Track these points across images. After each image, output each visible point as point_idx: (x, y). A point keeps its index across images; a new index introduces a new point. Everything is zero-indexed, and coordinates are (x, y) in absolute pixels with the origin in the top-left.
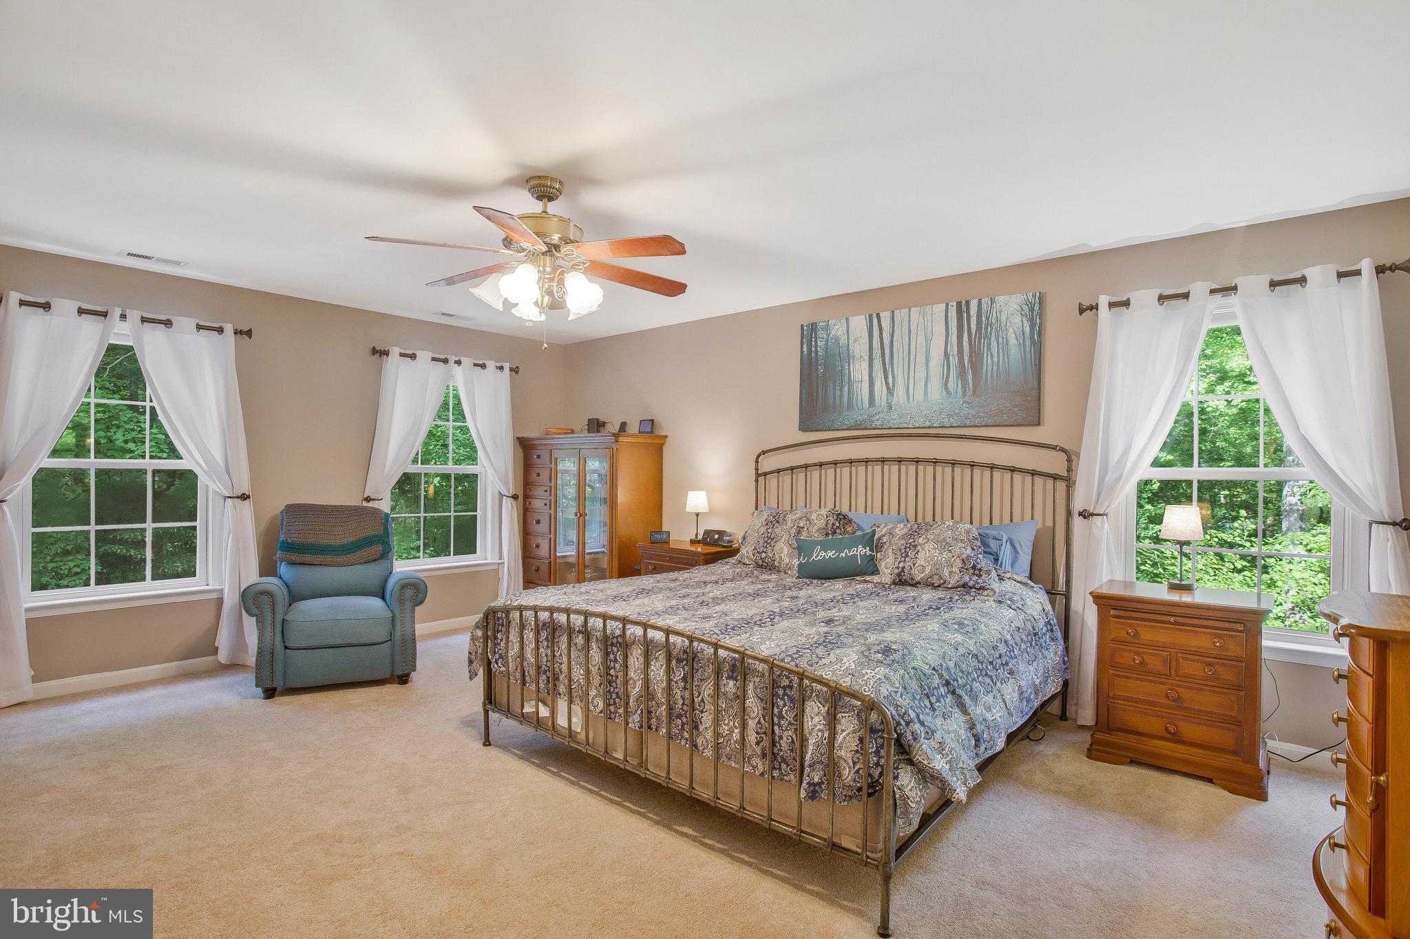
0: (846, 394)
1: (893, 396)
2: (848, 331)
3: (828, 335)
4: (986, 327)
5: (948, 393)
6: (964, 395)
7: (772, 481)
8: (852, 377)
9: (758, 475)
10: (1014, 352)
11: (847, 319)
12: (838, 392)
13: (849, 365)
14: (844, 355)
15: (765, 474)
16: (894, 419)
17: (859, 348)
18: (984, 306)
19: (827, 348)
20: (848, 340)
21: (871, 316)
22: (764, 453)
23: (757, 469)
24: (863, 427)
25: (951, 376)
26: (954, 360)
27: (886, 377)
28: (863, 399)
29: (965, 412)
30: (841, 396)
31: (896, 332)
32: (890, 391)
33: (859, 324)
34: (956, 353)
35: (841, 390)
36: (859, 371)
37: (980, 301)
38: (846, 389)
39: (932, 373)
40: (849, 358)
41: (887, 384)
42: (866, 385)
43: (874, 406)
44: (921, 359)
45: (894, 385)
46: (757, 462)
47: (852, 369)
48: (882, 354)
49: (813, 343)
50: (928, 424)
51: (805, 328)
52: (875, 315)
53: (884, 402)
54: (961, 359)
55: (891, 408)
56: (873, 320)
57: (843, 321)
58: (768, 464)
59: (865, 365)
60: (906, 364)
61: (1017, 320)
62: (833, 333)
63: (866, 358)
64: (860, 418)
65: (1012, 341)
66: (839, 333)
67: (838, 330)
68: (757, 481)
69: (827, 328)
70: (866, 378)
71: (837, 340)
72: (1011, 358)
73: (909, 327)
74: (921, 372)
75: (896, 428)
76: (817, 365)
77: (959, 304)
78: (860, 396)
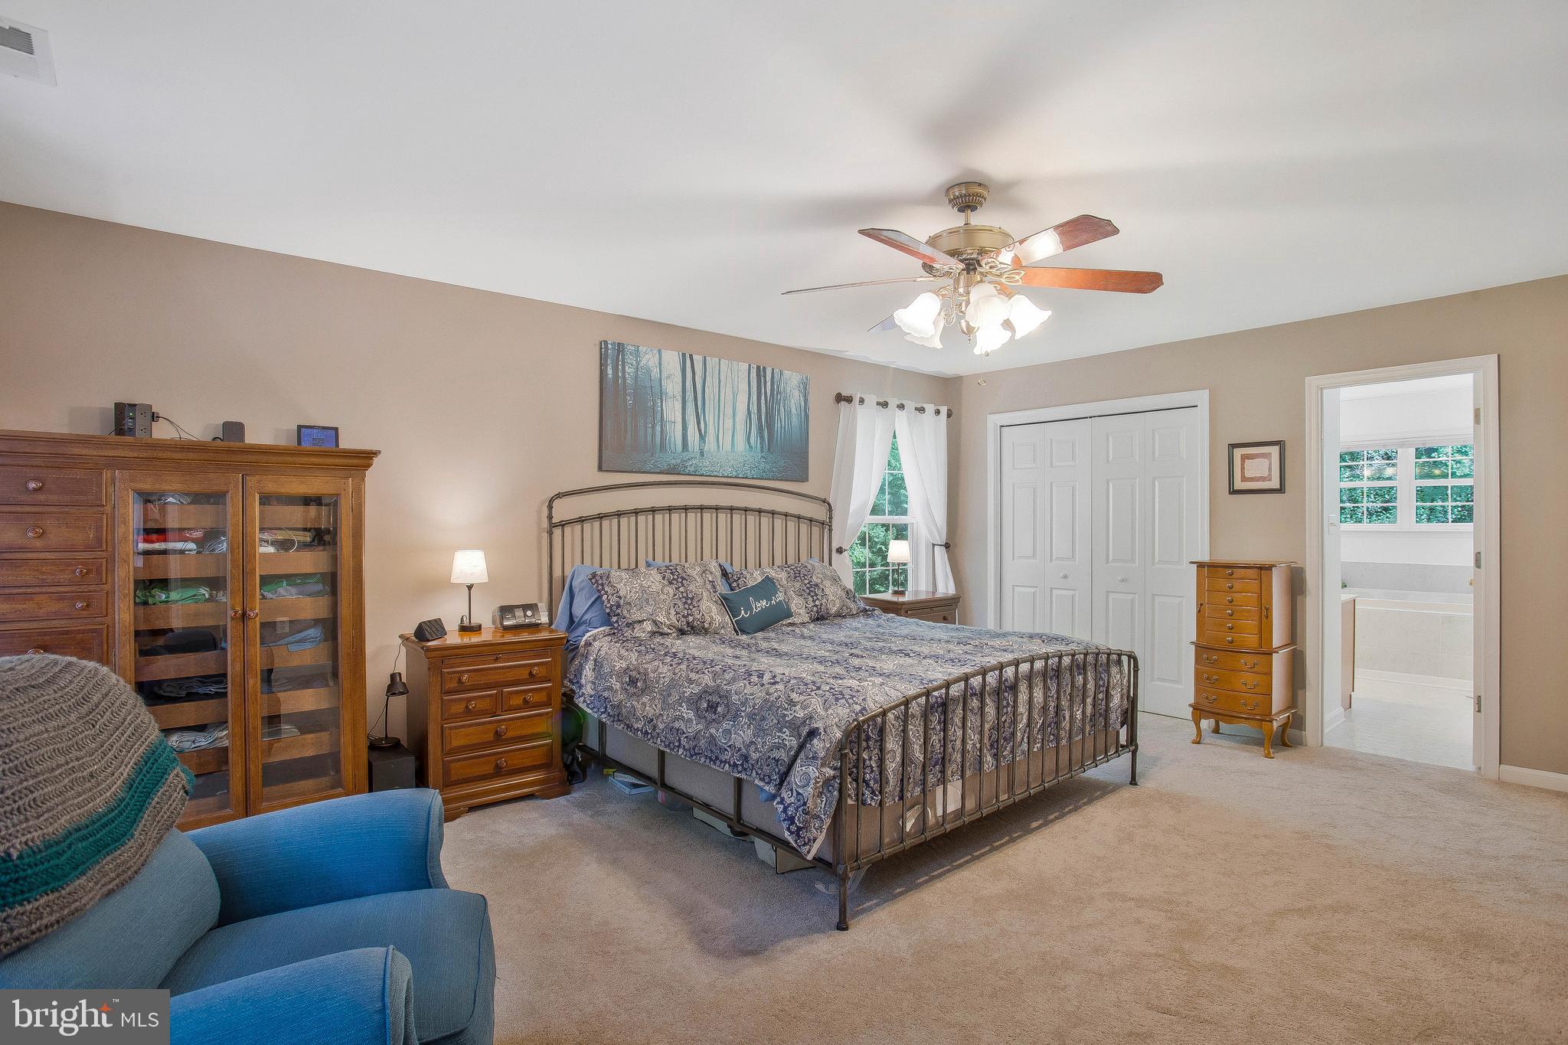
0: (658, 434)
1: (705, 442)
2: (660, 364)
3: (638, 363)
4: (777, 394)
5: (750, 447)
6: (762, 451)
7: (572, 533)
8: (665, 416)
9: (552, 526)
10: (794, 419)
11: (660, 351)
12: (650, 430)
13: (662, 402)
14: (656, 390)
15: (562, 525)
16: (706, 465)
17: (673, 387)
18: (775, 375)
19: (636, 377)
20: (661, 375)
21: (684, 355)
22: (560, 495)
23: (550, 517)
24: (676, 471)
25: (752, 434)
26: (754, 417)
27: (699, 423)
28: (677, 443)
29: (763, 465)
30: (653, 435)
31: (708, 378)
32: (702, 437)
33: (672, 360)
34: (756, 412)
35: (653, 427)
36: (672, 410)
37: (773, 369)
38: (658, 428)
39: (738, 426)
40: (661, 394)
41: (700, 430)
42: (679, 427)
43: (687, 450)
44: (729, 411)
45: (705, 432)
46: (550, 507)
47: (664, 408)
48: (695, 398)
49: (620, 367)
50: (734, 474)
51: (610, 346)
52: (688, 356)
53: (697, 449)
54: (760, 418)
55: (703, 455)
56: (686, 359)
57: (656, 352)
58: (564, 510)
59: (678, 406)
60: (717, 412)
61: (796, 393)
62: (644, 362)
63: (680, 398)
64: (674, 461)
65: (794, 410)
66: (650, 364)
67: (649, 360)
68: (550, 533)
69: (637, 353)
70: (679, 420)
71: (649, 371)
72: (793, 424)
73: (719, 379)
74: (729, 423)
75: (707, 476)
76: (625, 394)
77: (758, 368)
78: (673, 439)
